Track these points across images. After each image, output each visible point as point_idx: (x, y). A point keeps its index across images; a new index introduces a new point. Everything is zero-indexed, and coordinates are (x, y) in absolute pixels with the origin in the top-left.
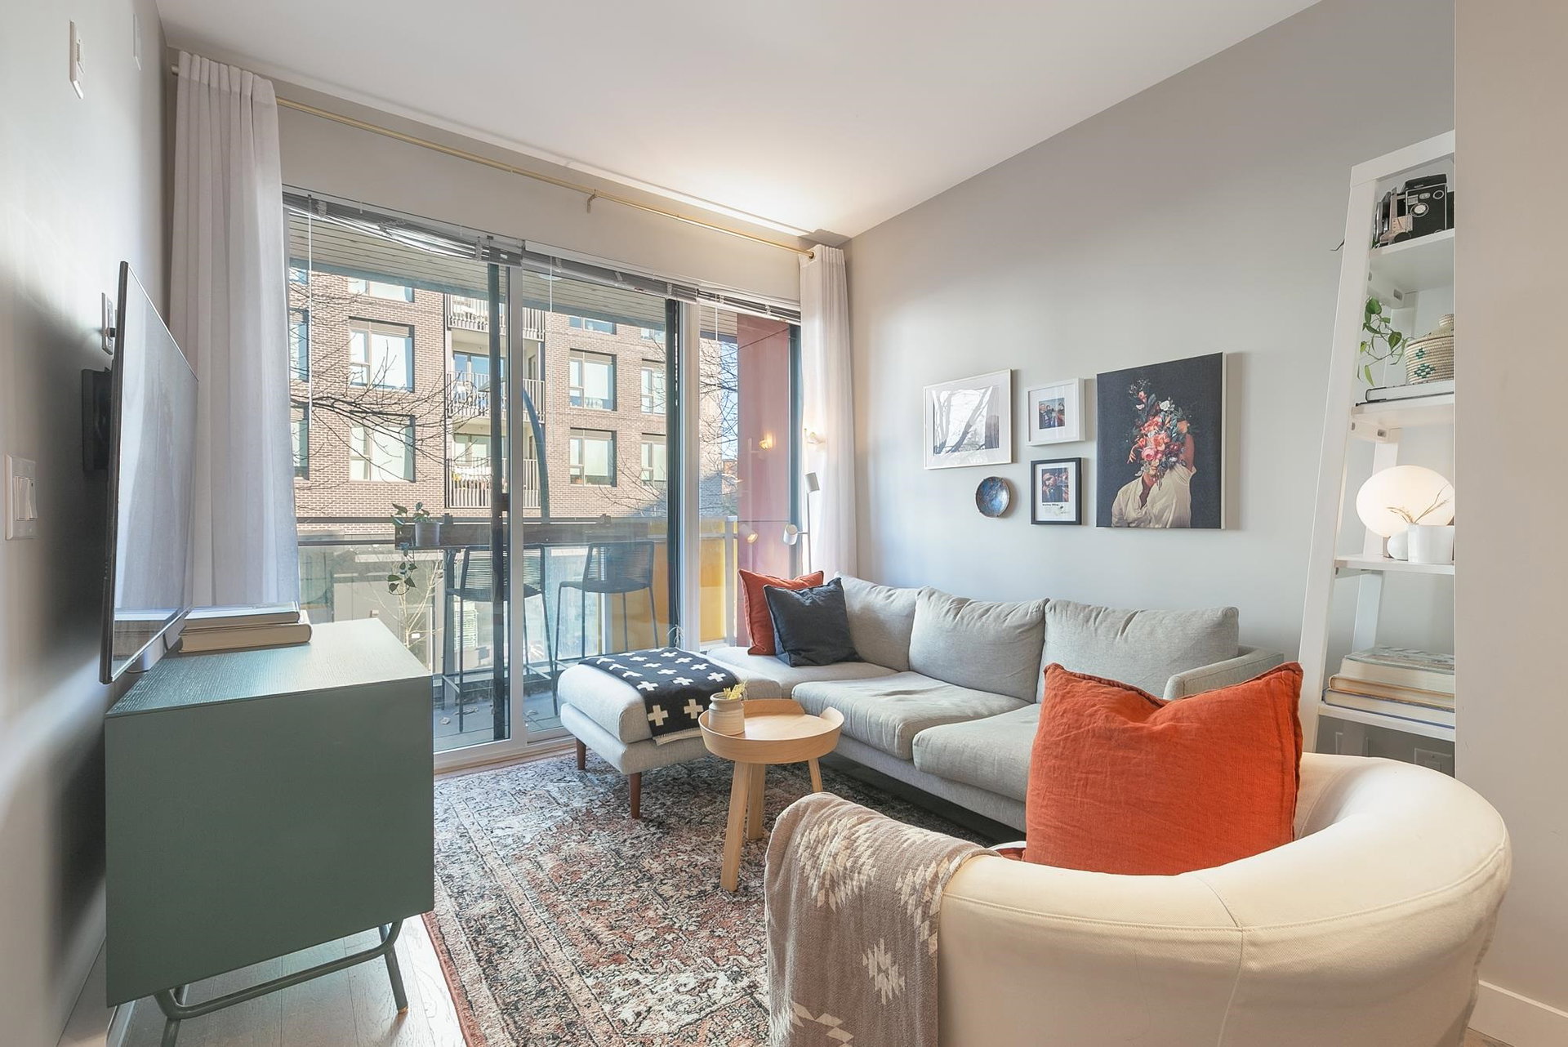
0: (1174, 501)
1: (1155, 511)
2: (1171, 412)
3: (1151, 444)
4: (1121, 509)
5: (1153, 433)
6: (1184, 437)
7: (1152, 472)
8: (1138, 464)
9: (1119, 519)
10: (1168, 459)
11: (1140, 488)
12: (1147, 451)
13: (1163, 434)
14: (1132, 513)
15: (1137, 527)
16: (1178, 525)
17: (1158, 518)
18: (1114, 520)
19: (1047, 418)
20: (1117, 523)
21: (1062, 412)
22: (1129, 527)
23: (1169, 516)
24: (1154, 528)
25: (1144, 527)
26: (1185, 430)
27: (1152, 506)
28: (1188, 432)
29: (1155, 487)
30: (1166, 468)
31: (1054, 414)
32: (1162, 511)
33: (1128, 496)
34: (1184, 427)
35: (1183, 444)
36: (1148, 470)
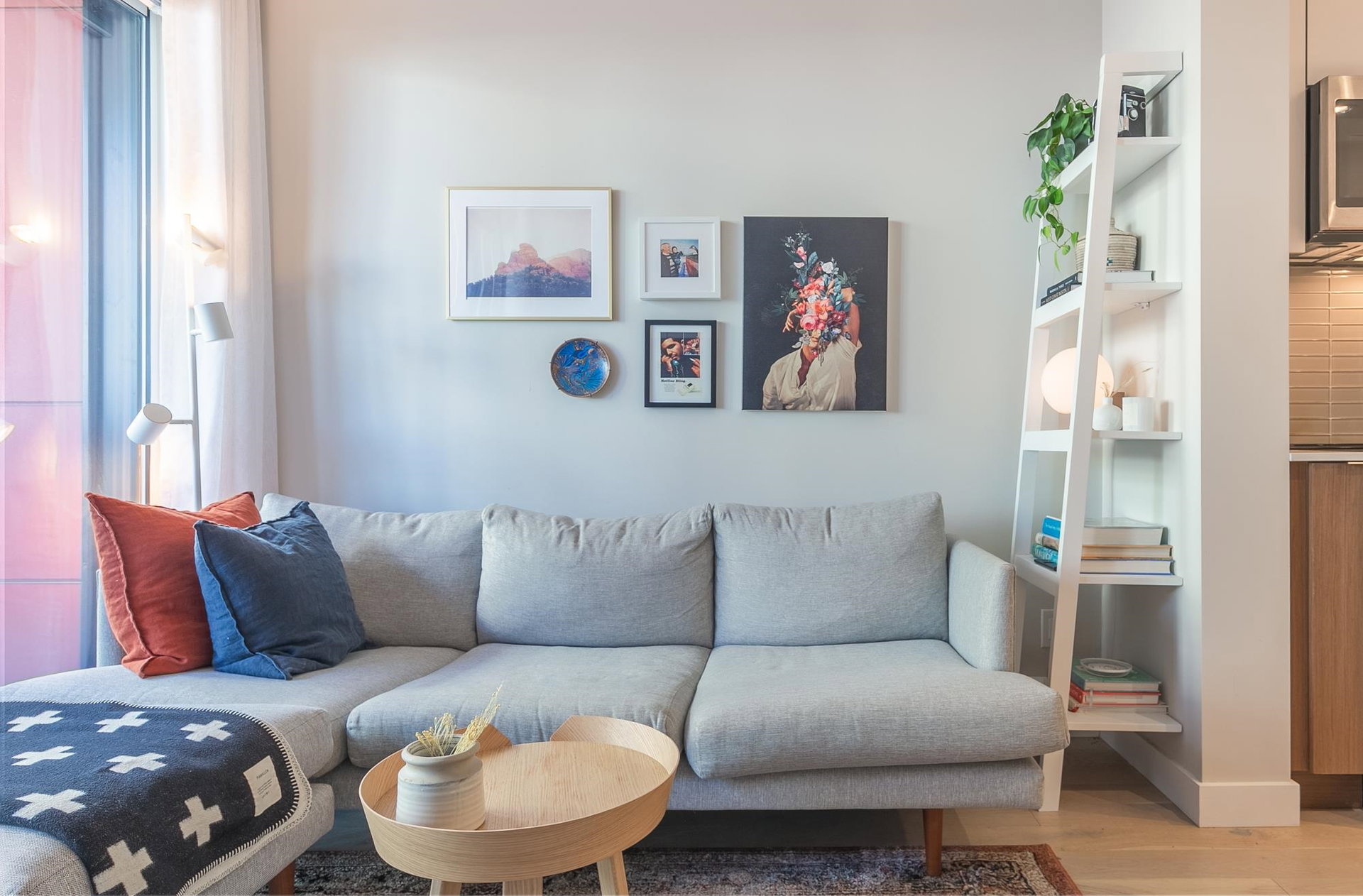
0: (838, 379)
1: (816, 390)
2: (835, 277)
3: (812, 311)
4: (775, 388)
5: (814, 297)
6: (849, 306)
7: (813, 345)
8: (795, 335)
9: (773, 400)
10: (831, 329)
11: (799, 363)
12: (806, 319)
13: (825, 301)
14: (789, 392)
15: (795, 409)
16: (842, 407)
17: (819, 400)
18: (766, 401)
19: (672, 263)
20: (770, 404)
21: (695, 258)
22: (784, 409)
23: (832, 397)
24: (814, 411)
25: (803, 410)
26: (850, 299)
27: (812, 385)
28: (853, 301)
29: (816, 363)
30: (828, 340)
31: (683, 260)
32: (824, 391)
33: (783, 372)
34: (848, 294)
35: (847, 314)
36: (807, 342)
